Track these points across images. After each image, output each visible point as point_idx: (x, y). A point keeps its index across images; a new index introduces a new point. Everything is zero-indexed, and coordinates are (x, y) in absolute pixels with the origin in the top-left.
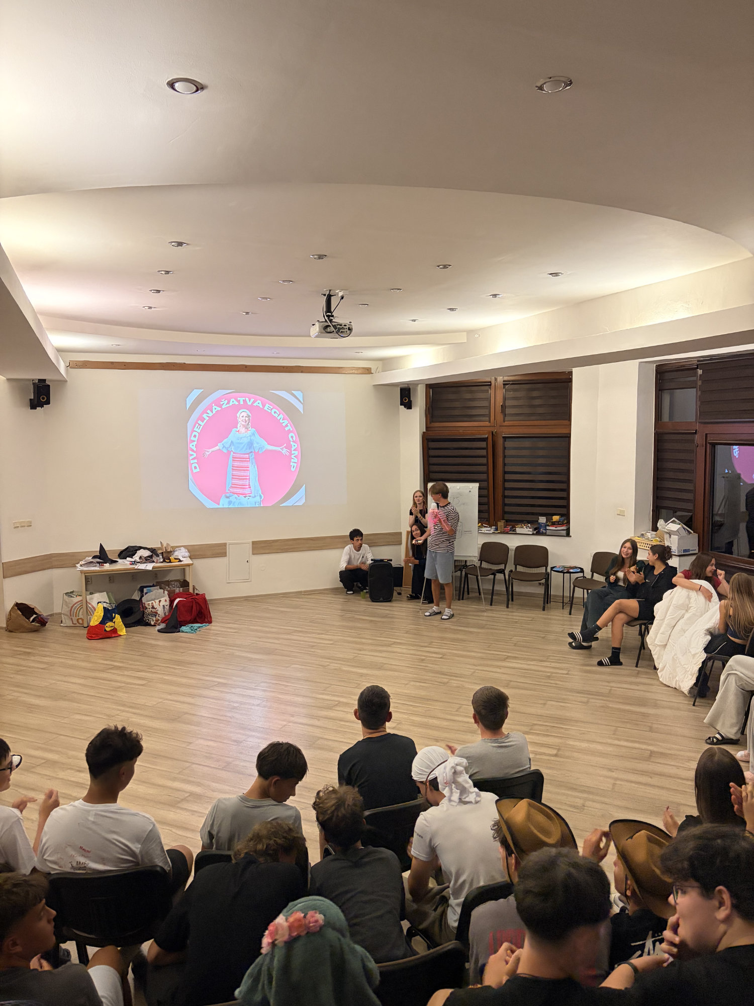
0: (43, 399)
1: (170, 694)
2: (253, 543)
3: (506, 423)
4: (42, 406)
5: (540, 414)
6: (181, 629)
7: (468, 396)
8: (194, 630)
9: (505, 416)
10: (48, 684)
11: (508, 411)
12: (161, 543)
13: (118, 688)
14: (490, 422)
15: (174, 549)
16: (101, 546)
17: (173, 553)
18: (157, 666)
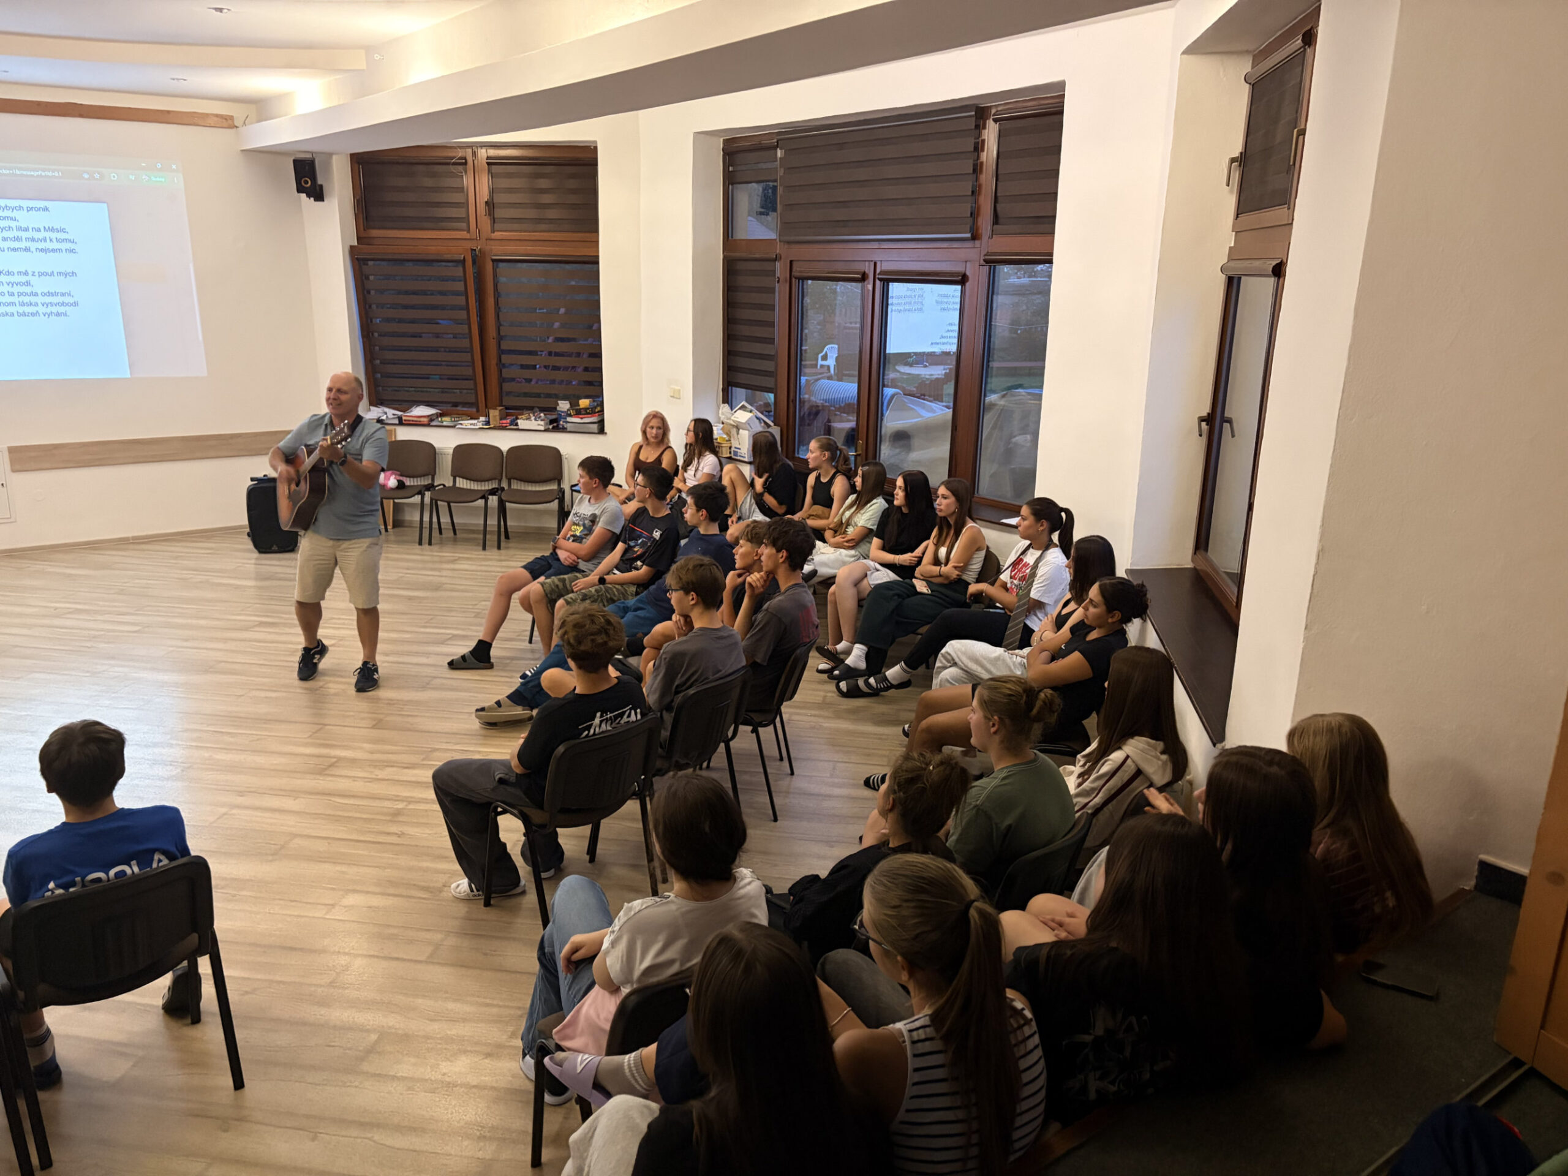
3: (497, 235)
5: (551, 221)
7: (428, 182)
9: (494, 222)
11: (499, 213)
14: (469, 231)
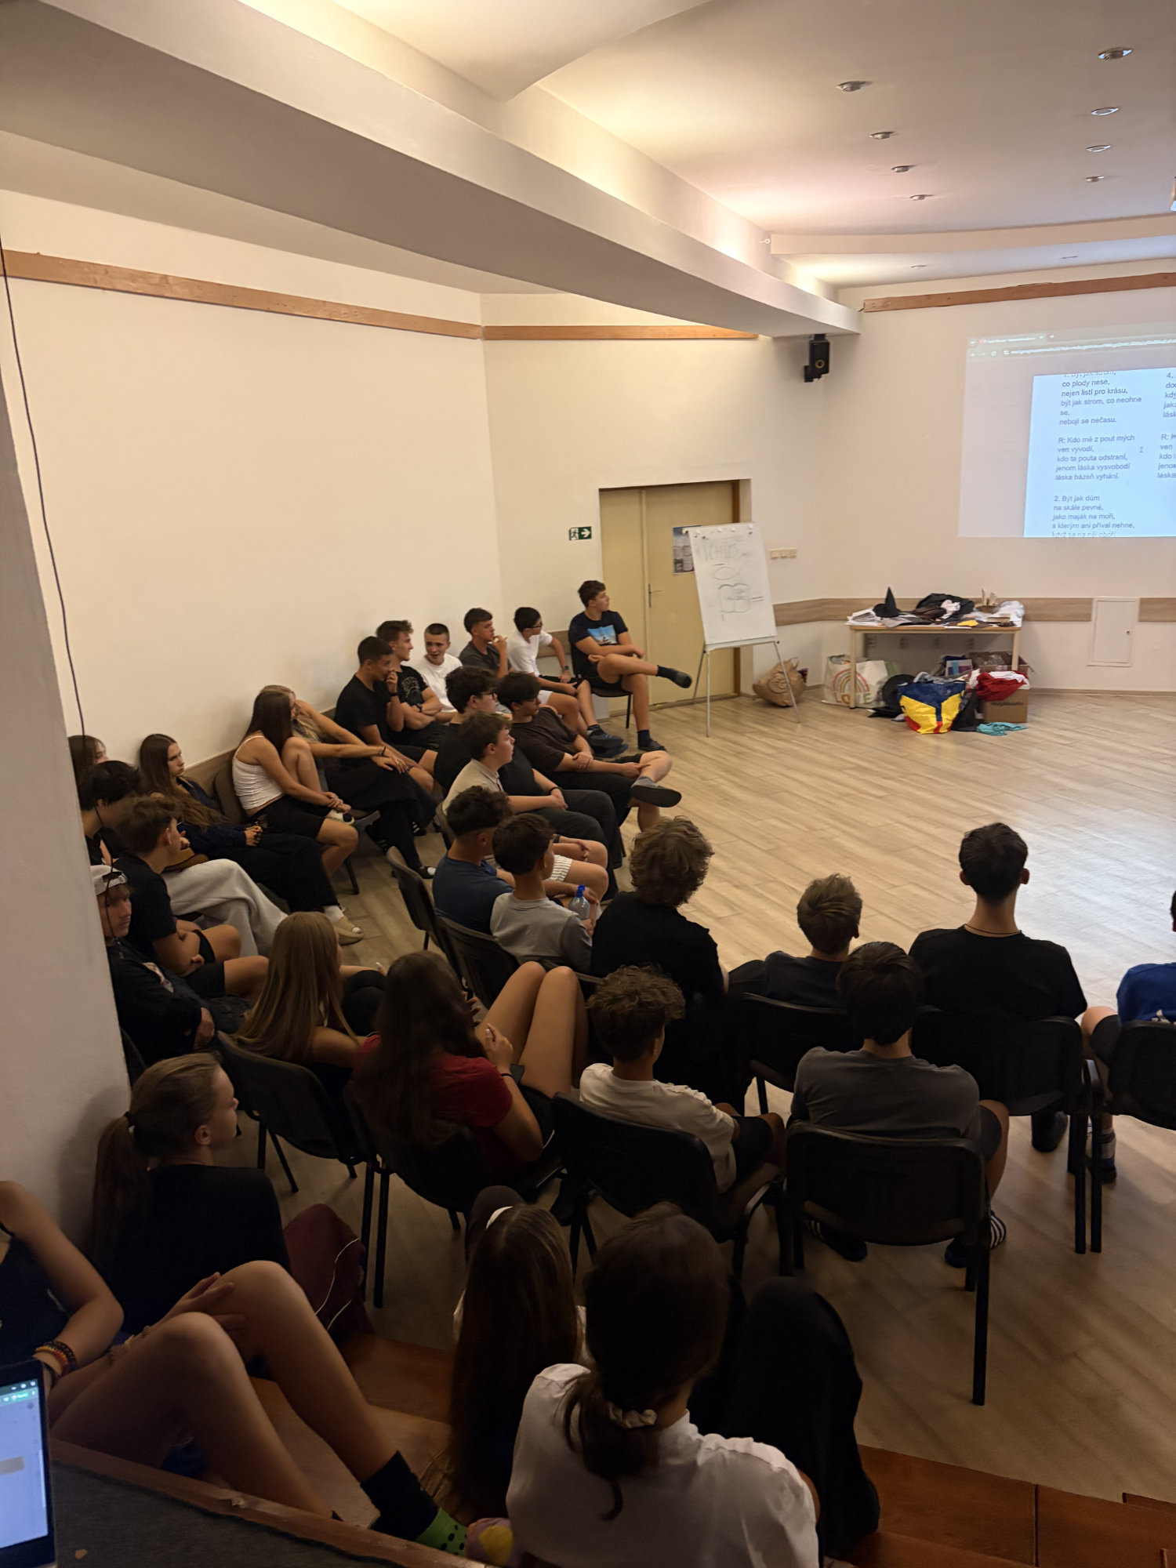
0: (820, 365)
1: (909, 816)
2: (1143, 601)
4: (819, 377)
6: (978, 727)
8: (996, 733)
10: (762, 775)
12: (983, 591)
13: (845, 796)
15: (1002, 602)
16: (889, 592)
17: (996, 609)
18: (915, 774)
